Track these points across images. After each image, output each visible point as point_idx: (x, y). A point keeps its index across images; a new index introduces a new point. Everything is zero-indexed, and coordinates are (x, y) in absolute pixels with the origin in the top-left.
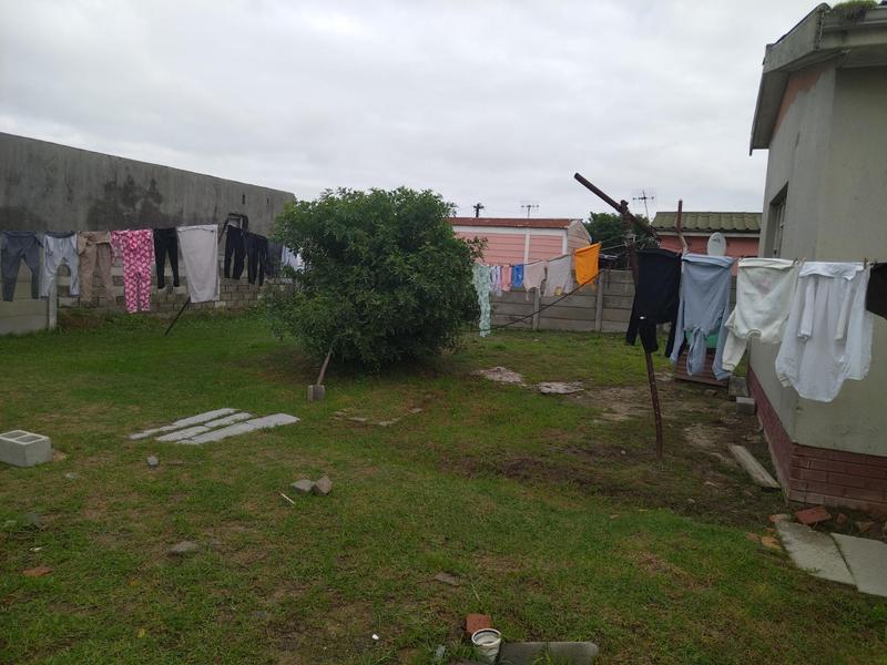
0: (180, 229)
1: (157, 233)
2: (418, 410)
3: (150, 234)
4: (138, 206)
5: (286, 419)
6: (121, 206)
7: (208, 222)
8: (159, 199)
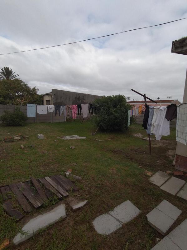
0: (82, 105)
1: (78, 105)
2: (110, 139)
3: (77, 105)
4: (80, 101)
5: (84, 138)
6: (78, 101)
7: (87, 103)
8: (84, 100)
